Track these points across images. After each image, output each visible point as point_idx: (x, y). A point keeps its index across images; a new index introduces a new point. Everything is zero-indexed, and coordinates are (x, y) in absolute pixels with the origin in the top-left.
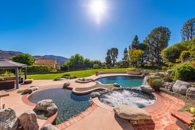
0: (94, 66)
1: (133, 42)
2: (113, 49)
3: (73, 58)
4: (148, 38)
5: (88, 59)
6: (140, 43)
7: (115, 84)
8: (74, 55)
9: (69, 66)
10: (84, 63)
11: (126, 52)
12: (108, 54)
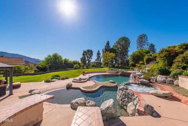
0: (75, 66)
1: (106, 46)
2: (89, 51)
3: (50, 57)
4: (116, 44)
5: (67, 59)
6: (111, 48)
7: (110, 81)
8: (52, 55)
9: (48, 67)
10: (63, 63)
11: (98, 54)
12: (83, 55)
